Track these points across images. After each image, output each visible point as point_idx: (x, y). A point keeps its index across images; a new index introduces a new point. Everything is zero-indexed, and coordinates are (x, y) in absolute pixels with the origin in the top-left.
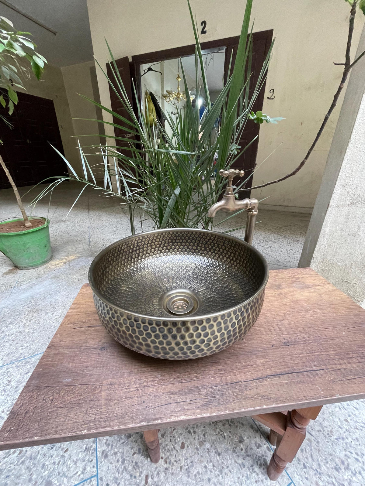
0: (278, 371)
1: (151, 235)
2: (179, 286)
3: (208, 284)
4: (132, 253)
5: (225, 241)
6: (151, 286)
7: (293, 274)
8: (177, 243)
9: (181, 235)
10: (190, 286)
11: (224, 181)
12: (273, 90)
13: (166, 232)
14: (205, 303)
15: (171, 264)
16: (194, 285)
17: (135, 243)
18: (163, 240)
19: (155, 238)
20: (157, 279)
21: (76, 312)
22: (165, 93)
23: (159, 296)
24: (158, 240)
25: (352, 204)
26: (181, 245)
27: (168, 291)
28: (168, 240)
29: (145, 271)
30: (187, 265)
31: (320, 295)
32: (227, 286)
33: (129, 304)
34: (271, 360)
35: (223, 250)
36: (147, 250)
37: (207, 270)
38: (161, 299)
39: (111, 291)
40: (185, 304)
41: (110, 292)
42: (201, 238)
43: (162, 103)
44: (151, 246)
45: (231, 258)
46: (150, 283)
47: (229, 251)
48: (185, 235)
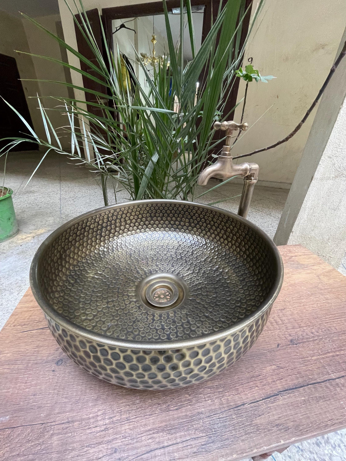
0: (291, 384)
1: (125, 208)
2: (160, 269)
3: (194, 267)
4: (101, 230)
5: (214, 216)
6: (126, 271)
7: (285, 253)
8: (157, 217)
9: (161, 208)
10: (172, 270)
11: (208, 147)
12: (252, 58)
13: (143, 204)
14: (193, 291)
15: (150, 242)
16: (178, 268)
17: (105, 217)
18: (140, 214)
19: (130, 211)
20: (133, 262)
21: (28, 307)
22: (140, 56)
23: (136, 284)
24: (133, 214)
25: (336, 177)
26: (162, 220)
27: (147, 277)
28: (146, 214)
29: (118, 251)
30: (168, 243)
31: (318, 276)
32: (217, 269)
33: (97, 296)
34: (279, 368)
35: (212, 226)
36: (121, 225)
37: (192, 249)
38: (138, 287)
39: (73, 280)
40: (168, 292)
41: (72, 282)
42: (185, 212)
43: (136, 68)
44: (125, 221)
45: (221, 235)
46: (125, 267)
47: (218, 227)
48: (166, 208)
